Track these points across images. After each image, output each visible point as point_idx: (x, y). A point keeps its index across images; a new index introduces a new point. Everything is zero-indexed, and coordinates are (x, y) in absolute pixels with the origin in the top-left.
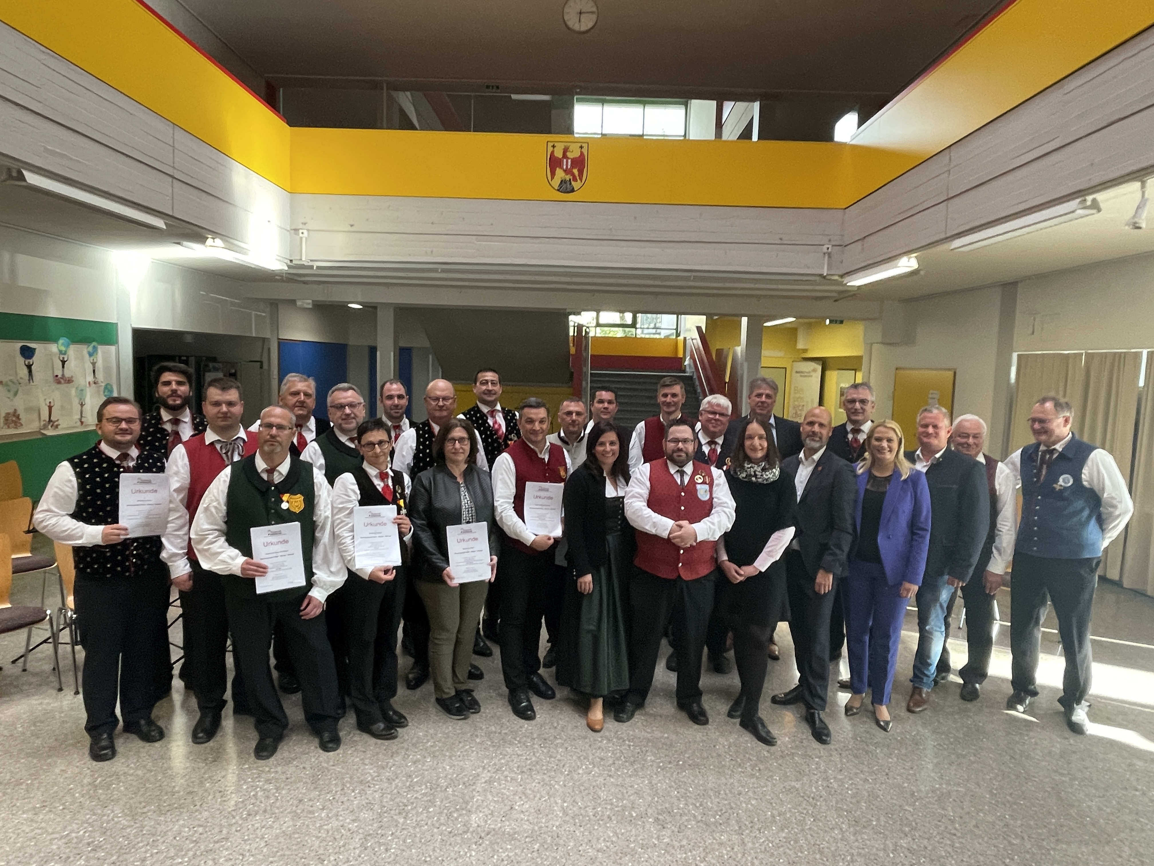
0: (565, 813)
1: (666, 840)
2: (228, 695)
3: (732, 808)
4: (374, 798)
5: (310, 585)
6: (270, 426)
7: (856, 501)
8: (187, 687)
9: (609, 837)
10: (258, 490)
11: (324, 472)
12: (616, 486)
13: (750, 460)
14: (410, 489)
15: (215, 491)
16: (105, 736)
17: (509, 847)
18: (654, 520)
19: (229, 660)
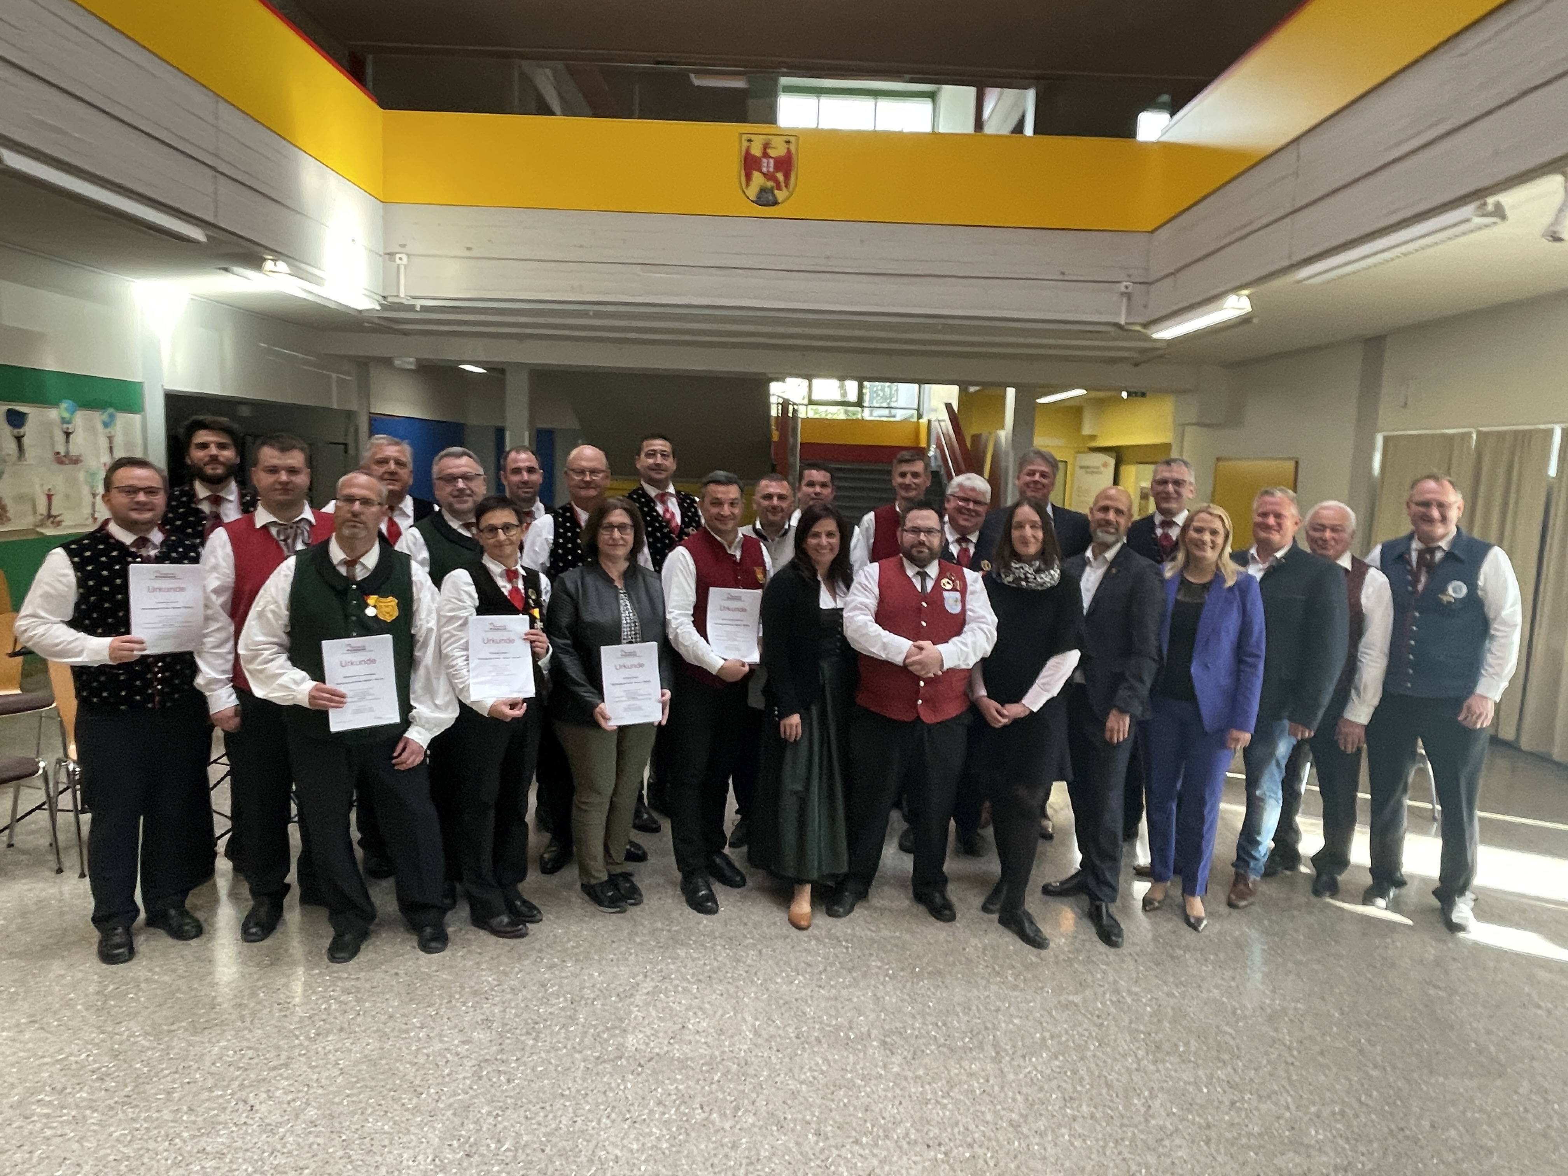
0: (757, 1034)
1: (896, 1069)
2: (292, 877)
3: (986, 1029)
4: (492, 1013)
5: (406, 723)
6: (351, 499)
7: (1163, 615)
8: (236, 869)
9: (817, 1064)
10: (333, 588)
11: (427, 569)
12: (834, 594)
13: (1019, 558)
14: (549, 595)
15: (273, 590)
16: (120, 930)
17: (679, 1077)
18: (885, 640)
19: (294, 832)
